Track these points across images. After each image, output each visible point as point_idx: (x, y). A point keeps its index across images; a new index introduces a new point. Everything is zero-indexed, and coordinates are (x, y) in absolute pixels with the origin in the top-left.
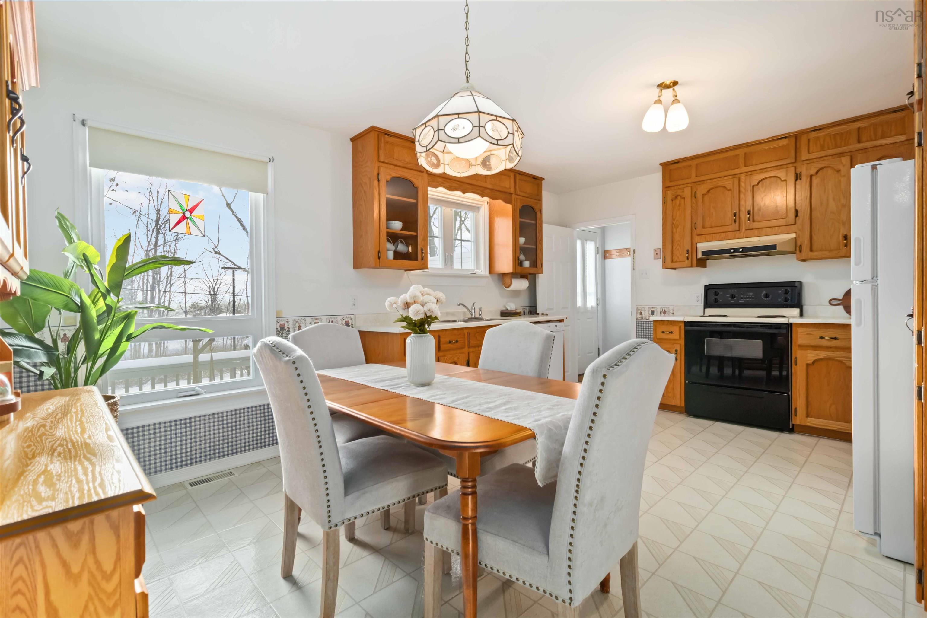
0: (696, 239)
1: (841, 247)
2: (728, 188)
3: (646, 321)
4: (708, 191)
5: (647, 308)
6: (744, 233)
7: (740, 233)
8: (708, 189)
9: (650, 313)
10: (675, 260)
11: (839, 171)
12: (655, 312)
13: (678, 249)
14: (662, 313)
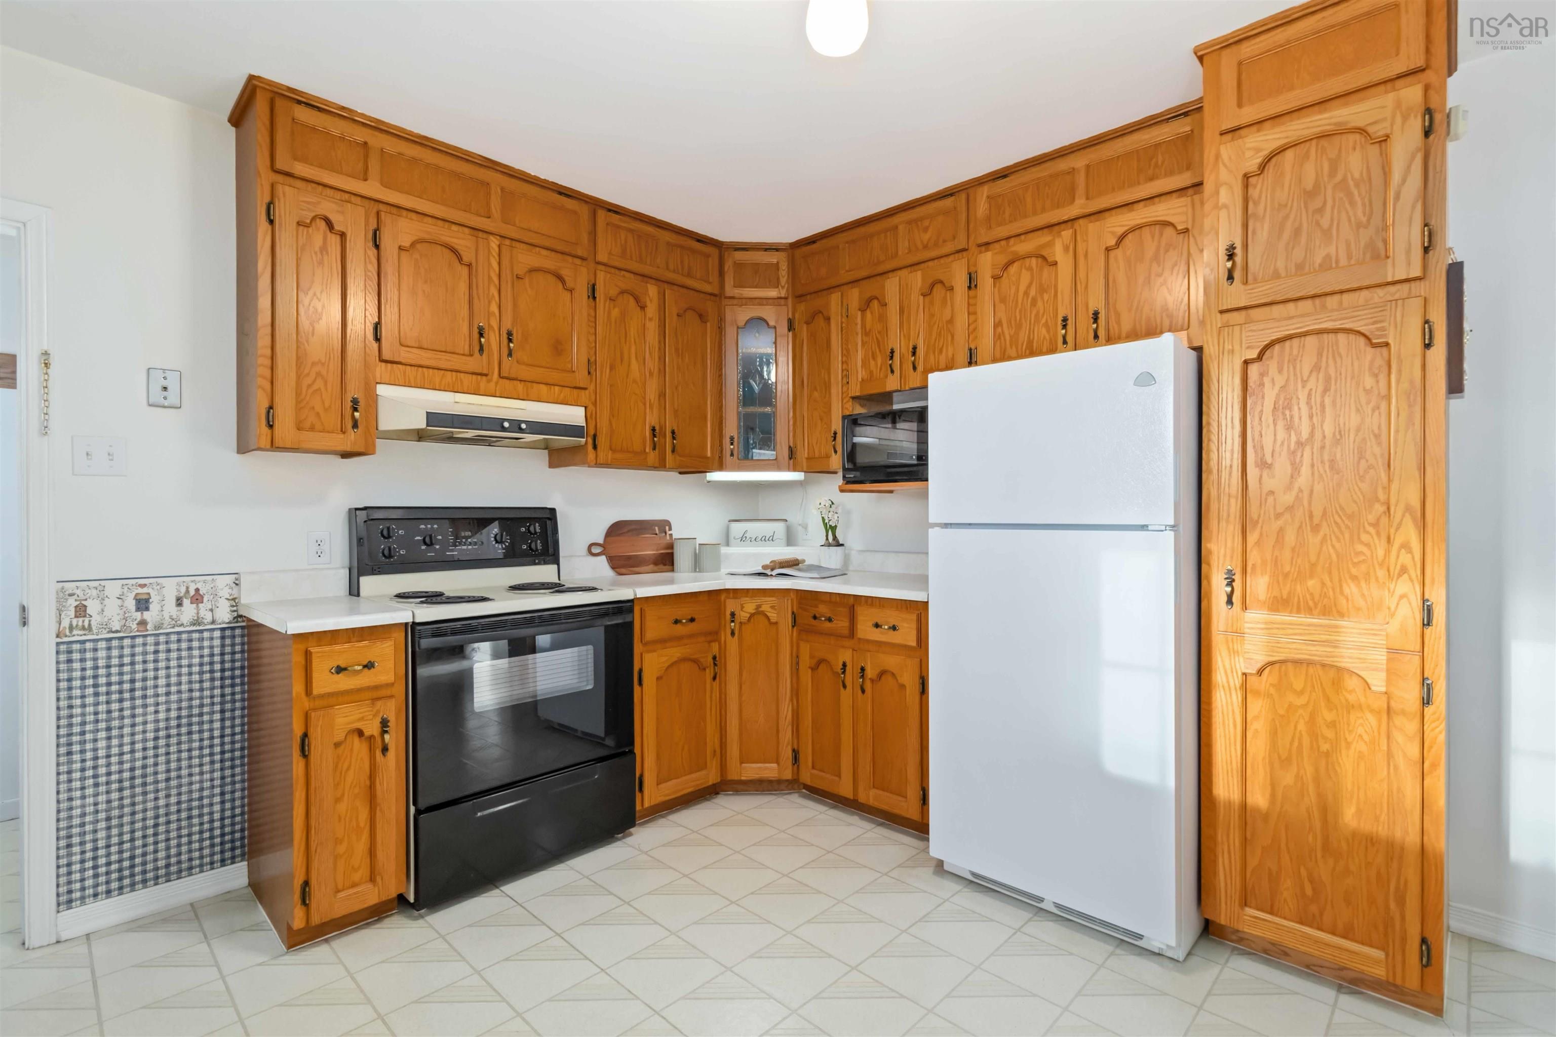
0: (381, 369)
1: (647, 450)
2: (466, 259)
3: (109, 640)
4: (413, 244)
5: (113, 589)
6: (497, 383)
7: (489, 381)
8: (415, 238)
9: (131, 604)
10: (307, 424)
11: (643, 308)
12: (154, 599)
13: (319, 389)
14: (186, 602)
